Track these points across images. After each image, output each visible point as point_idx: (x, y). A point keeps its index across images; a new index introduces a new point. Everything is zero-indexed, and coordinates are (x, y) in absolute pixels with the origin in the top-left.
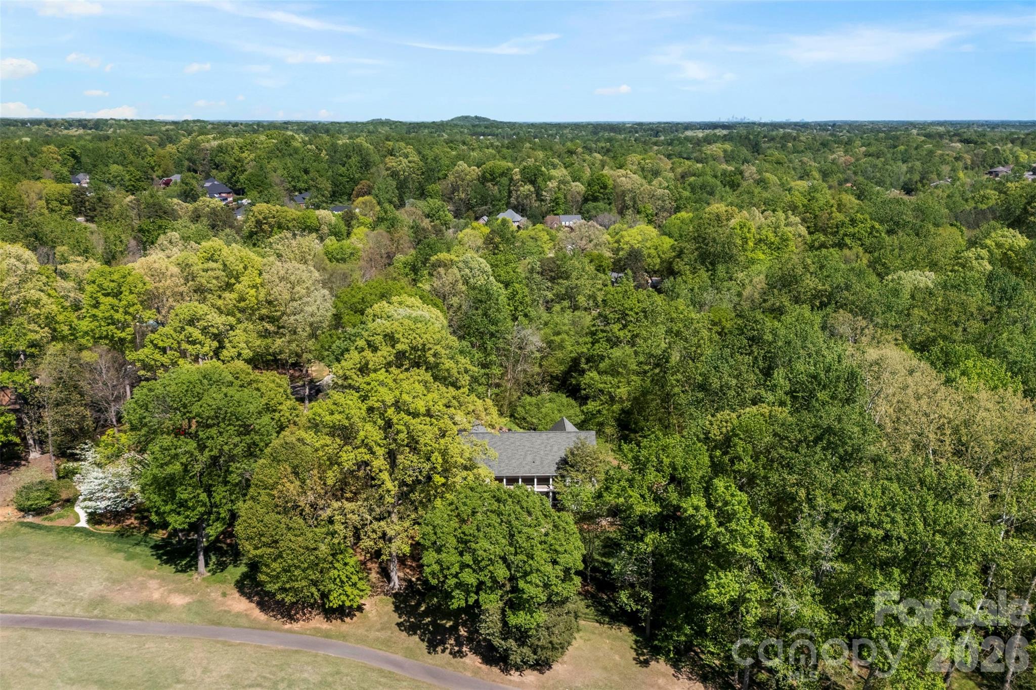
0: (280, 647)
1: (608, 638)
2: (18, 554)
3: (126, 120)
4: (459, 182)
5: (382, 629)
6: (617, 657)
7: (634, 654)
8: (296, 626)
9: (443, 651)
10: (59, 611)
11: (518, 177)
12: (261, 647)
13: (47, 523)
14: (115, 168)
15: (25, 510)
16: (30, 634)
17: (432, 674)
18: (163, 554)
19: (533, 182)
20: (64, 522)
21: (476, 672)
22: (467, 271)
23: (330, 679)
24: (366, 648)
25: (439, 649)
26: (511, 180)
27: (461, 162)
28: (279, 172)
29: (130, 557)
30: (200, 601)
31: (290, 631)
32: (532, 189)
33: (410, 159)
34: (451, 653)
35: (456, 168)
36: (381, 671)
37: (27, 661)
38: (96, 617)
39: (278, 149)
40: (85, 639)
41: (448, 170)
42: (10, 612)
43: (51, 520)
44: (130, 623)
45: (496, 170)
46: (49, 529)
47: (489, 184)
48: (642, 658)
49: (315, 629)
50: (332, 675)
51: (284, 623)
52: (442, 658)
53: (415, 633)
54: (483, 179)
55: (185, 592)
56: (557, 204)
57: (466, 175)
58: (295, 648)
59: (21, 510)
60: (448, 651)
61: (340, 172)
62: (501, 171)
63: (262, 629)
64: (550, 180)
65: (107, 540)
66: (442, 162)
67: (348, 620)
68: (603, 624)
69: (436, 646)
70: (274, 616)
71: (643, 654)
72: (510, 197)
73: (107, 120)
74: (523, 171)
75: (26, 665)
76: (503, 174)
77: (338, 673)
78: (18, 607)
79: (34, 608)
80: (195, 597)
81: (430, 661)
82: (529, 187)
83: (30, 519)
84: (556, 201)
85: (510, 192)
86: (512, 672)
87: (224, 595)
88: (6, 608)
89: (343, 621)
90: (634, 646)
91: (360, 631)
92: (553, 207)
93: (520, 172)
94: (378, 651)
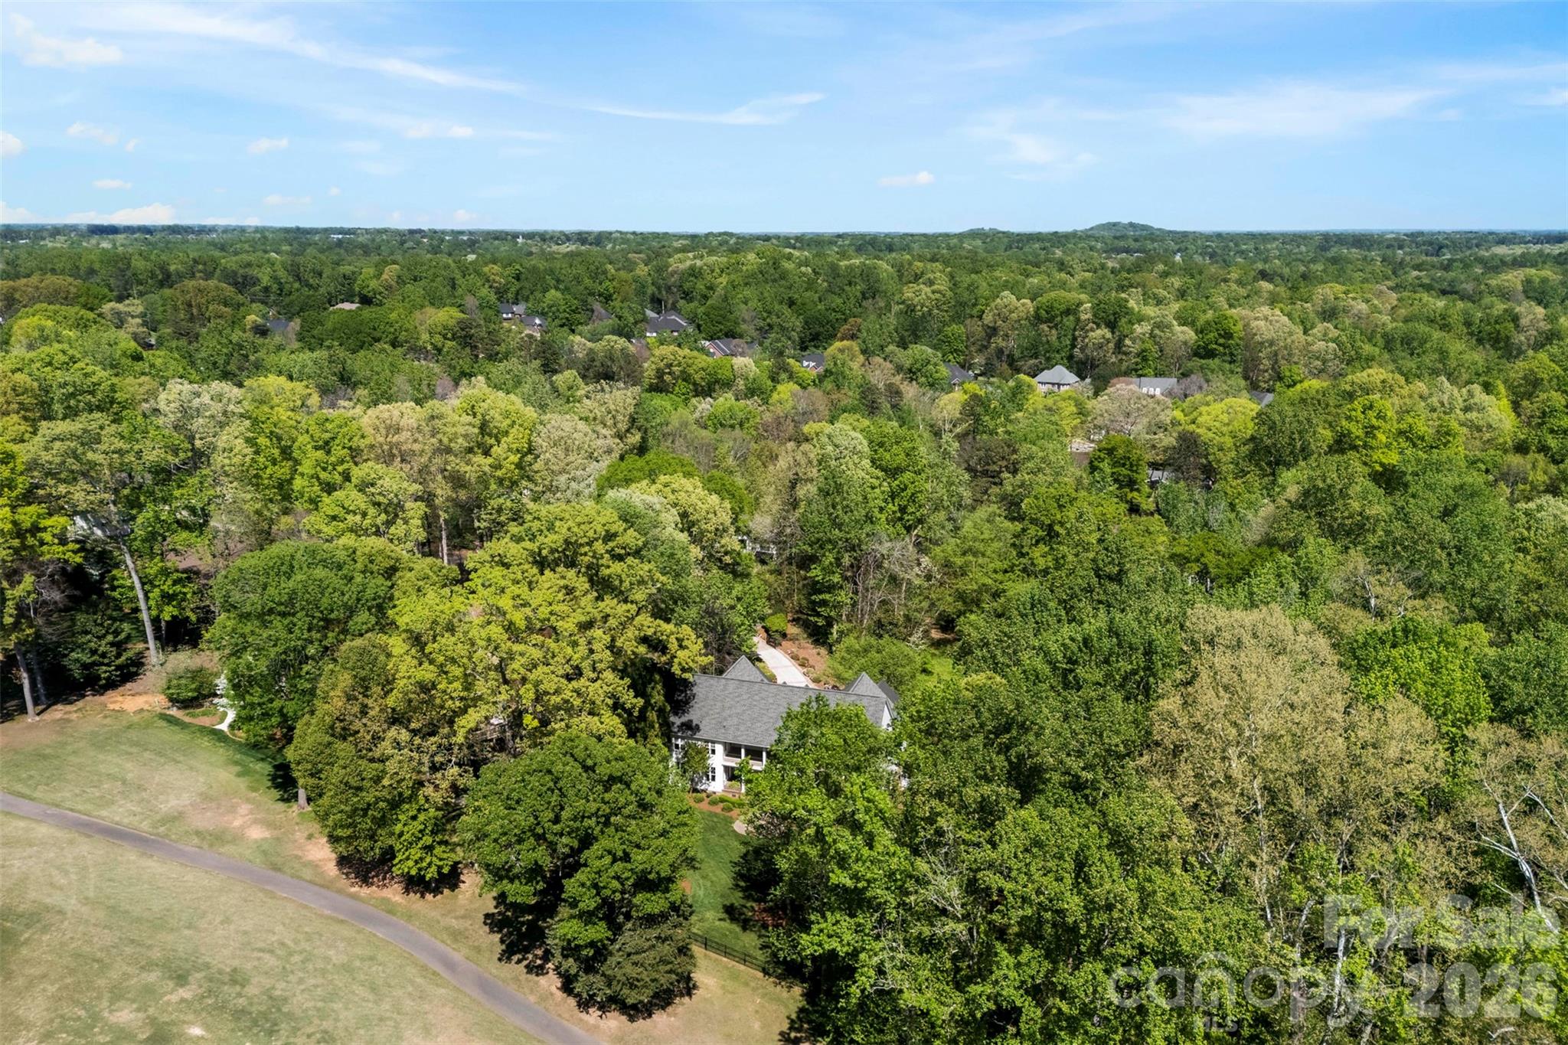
0: (327, 912)
1: (764, 996)
2: (134, 750)
3: (634, 233)
4: (1000, 322)
5: (463, 917)
6: (757, 1026)
7: (785, 1027)
8: (365, 891)
9: (519, 962)
10: (126, 821)
11: (1089, 316)
12: (306, 907)
13: (187, 719)
14: (553, 294)
15: (174, 700)
16: (82, 839)
17: (485, 986)
18: (280, 777)
19: (1112, 326)
20: (205, 721)
21: (547, 996)
22: (830, 448)
23: (358, 963)
24: (426, 936)
25: (515, 958)
26: (1078, 320)
27: (1006, 293)
28: (752, 304)
29: (245, 773)
30: (278, 839)
31: (354, 896)
32: (1109, 335)
33: (935, 287)
34: (527, 967)
35: (998, 300)
36: (424, 968)
37: (58, 868)
38: (158, 835)
39: (761, 272)
40: (130, 856)
41: (987, 305)
42: (79, 812)
43: (193, 716)
44: (188, 849)
45: (1056, 305)
46: (184, 726)
47: (1044, 327)
48: (793, 1035)
49: (384, 899)
50: (362, 960)
51: (352, 885)
52: (515, 969)
53: (499, 931)
54: (1037, 319)
55: (269, 825)
56: (1145, 359)
57: (1011, 312)
58: (341, 917)
59: (171, 700)
60: (525, 963)
61: (833, 305)
62: (1063, 307)
63: (322, 886)
64: (1139, 321)
65: (235, 750)
66: (979, 292)
67: (429, 897)
68: (770, 975)
69: (515, 953)
70: (347, 874)
71: (799, 1030)
72: (1073, 346)
73: (611, 233)
74: (1097, 309)
75: (54, 872)
76: (1068, 312)
77: (372, 958)
78: (89, 807)
79: (104, 813)
80: (276, 833)
81: (494, 971)
82: (1102, 333)
83: (174, 712)
84: (1143, 355)
85: (1075, 339)
86: (591, 1010)
87: (310, 837)
88: (80, 807)
89: (423, 896)
90: (794, 1016)
91: (433, 914)
92: (1137, 364)
93: (1093, 308)
94: (438, 943)
